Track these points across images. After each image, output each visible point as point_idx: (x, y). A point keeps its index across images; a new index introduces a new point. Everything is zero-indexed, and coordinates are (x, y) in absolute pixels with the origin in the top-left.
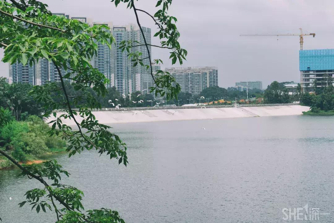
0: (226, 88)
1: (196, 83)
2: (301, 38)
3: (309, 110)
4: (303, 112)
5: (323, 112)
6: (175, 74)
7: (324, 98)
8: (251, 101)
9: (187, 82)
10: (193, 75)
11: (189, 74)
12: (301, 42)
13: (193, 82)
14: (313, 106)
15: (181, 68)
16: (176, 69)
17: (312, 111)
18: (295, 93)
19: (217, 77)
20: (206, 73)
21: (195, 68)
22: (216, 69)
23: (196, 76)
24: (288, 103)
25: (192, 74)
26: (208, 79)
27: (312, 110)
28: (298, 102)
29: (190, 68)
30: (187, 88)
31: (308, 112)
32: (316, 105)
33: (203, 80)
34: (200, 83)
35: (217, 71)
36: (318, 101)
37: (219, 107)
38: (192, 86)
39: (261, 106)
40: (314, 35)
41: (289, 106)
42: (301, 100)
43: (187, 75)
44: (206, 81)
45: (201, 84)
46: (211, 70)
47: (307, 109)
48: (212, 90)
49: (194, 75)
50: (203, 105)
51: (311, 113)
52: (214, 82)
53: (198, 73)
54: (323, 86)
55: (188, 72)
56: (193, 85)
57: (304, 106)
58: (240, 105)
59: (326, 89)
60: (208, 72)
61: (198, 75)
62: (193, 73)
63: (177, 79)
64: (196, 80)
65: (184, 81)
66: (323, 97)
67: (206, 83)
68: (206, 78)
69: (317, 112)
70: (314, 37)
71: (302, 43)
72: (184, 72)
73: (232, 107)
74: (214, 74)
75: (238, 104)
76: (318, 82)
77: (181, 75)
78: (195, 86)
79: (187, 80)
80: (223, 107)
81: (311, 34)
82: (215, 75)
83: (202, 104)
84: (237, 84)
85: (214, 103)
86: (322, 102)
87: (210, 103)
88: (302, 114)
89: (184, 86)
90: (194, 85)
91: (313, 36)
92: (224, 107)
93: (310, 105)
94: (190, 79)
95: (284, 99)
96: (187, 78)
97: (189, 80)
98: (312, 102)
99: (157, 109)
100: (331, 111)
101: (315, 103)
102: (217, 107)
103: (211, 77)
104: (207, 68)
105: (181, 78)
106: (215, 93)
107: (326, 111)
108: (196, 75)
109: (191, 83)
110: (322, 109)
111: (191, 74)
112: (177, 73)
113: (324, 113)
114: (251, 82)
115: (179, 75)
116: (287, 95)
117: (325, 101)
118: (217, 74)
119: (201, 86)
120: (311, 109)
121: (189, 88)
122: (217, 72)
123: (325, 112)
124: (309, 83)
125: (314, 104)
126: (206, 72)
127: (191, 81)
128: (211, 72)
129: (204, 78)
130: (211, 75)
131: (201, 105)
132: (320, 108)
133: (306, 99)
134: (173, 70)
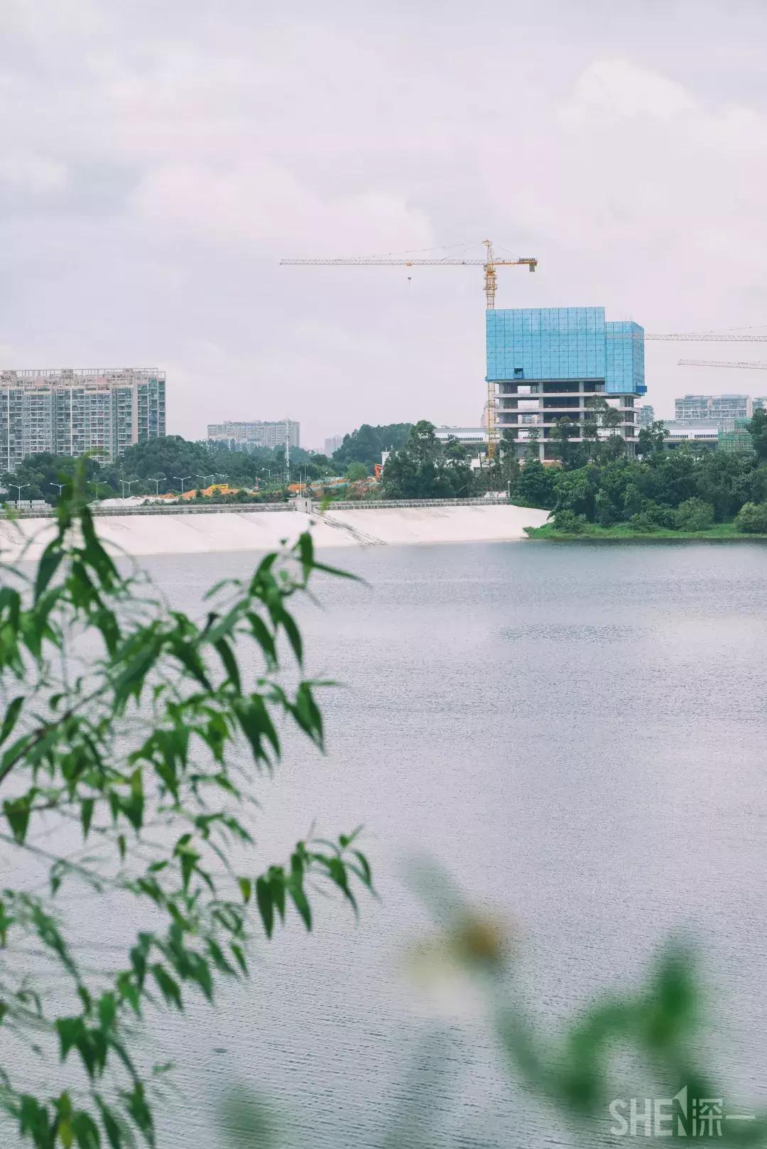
0: (194, 442)
1: (94, 425)
2: (491, 273)
3: (545, 523)
4: (526, 530)
5: (597, 530)
6: (20, 392)
7: (598, 481)
8: (328, 489)
9: (61, 420)
10: (82, 397)
11: (67, 392)
12: (490, 288)
13: (82, 420)
14: (560, 509)
15: (36, 373)
16: (19, 374)
17: (558, 525)
18: (490, 463)
19: (163, 404)
20: (128, 393)
21: (85, 373)
22: (161, 376)
23: (94, 402)
24: (467, 497)
25: (78, 394)
26: (135, 410)
27: (557, 520)
28: (503, 495)
29: (71, 371)
30: (60, 443)
31: (542, 527)
32: (569, 503)
33: (120, 416)
34: (107, 425)
35: (162, 383)
36: (577, 492)
37: (247, 511)
38: (77, 436)
39: (384, 507)
40: (533, 264)
41: (478, 507)
42: (513, 487)
43: (62, 397)
44: (128, 418)
45: (111, 428)
46: (146, 382)
47: (539, 518)
48: (161, 450)
49: (87, 397)
50: (163, 503)
51: (558, 534)
52: (154, 422)
53: (100, 392)
54: (590, 440)
55: (66, 388)
56: (82, 431)
57: (528, 507)
58: (315, 503)
59: (599, 451)
60: (134, 387)
61: (101, 396)
62: (82, 391)
63: (28, 409)
64: (94, 413)
65: (51, 417)
66: (593, 475)
67: (129, 425)
68: (129, 407)
69: (576, 529)
70: (532, 270)
71: (491, 291)
72: (50, 387)
73: (289, 509)
74: (154, 393)
75: (309, 500)
76: (572, 424)
77: (41, 397)
78: (88, 436)
79: (61, 414)
80: (258, 511)
81: (522, 262)
82: (156, 396)
83: (159, 498)
84: (212, 429)
85: (199, 495)
86: (590, 496)
87: (187, 496)
88: (526, 535)
89: (51, 434)
90: (88, 431)
91: (528, 266)
92: (263, 510)
93: (547, 505)
94: (71, 412)
95: (453, 482)
96: (61, 409)
97: (68, 415)
98: (554, 495)
99: (37, 517)
100: (620, 524)
101: (565, 497)
102: (239, 511)
103: (146, 403)
104: (129, 374)
105: (41, 409)
106: (172, 459)
107: (603, 527)
108: (94, 396)
109: (75, 426)
110: (591, 519)
111: (74, 391)
112: (26, 390)
113: (600, 533)
114: (260, 424)
115: (33, 397)
116: (466, 468)
117: (601, 490)
118: (162, 394)
119: (111, 434)
120: (552, 520)
121: (67, 442)
122: (164, 388)
123: (602, 530)
124: (516, 430)
125: (563, 502)
126: (129, 386)
127: (75, 420)
128: (144, 386)
129: (122, 408)
130: (146, 397)
131: (157, 503)
132: (582, 517)
133: (532, 485)
134: (9, 379)
